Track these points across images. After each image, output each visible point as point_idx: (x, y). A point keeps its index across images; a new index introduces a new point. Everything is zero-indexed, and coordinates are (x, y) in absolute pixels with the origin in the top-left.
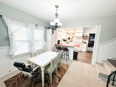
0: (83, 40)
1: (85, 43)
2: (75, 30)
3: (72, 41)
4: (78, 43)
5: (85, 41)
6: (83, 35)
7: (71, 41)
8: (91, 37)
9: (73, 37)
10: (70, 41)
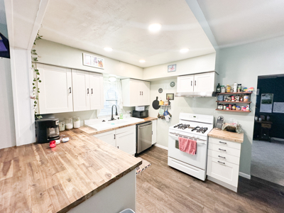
0: (218, 115)
1: (231, 130)
2: (172, 65)
3: (167, 117)
4: (187, 133)
5: (231, 119)
6: (219, 86)
7: (163, 118)
8: (263, 98)
9: (170, 98)
10: (159, 117)
